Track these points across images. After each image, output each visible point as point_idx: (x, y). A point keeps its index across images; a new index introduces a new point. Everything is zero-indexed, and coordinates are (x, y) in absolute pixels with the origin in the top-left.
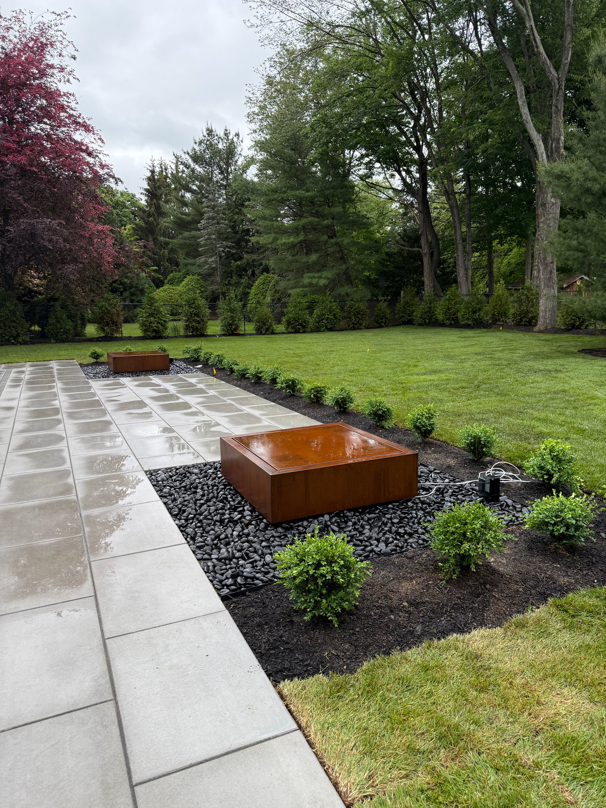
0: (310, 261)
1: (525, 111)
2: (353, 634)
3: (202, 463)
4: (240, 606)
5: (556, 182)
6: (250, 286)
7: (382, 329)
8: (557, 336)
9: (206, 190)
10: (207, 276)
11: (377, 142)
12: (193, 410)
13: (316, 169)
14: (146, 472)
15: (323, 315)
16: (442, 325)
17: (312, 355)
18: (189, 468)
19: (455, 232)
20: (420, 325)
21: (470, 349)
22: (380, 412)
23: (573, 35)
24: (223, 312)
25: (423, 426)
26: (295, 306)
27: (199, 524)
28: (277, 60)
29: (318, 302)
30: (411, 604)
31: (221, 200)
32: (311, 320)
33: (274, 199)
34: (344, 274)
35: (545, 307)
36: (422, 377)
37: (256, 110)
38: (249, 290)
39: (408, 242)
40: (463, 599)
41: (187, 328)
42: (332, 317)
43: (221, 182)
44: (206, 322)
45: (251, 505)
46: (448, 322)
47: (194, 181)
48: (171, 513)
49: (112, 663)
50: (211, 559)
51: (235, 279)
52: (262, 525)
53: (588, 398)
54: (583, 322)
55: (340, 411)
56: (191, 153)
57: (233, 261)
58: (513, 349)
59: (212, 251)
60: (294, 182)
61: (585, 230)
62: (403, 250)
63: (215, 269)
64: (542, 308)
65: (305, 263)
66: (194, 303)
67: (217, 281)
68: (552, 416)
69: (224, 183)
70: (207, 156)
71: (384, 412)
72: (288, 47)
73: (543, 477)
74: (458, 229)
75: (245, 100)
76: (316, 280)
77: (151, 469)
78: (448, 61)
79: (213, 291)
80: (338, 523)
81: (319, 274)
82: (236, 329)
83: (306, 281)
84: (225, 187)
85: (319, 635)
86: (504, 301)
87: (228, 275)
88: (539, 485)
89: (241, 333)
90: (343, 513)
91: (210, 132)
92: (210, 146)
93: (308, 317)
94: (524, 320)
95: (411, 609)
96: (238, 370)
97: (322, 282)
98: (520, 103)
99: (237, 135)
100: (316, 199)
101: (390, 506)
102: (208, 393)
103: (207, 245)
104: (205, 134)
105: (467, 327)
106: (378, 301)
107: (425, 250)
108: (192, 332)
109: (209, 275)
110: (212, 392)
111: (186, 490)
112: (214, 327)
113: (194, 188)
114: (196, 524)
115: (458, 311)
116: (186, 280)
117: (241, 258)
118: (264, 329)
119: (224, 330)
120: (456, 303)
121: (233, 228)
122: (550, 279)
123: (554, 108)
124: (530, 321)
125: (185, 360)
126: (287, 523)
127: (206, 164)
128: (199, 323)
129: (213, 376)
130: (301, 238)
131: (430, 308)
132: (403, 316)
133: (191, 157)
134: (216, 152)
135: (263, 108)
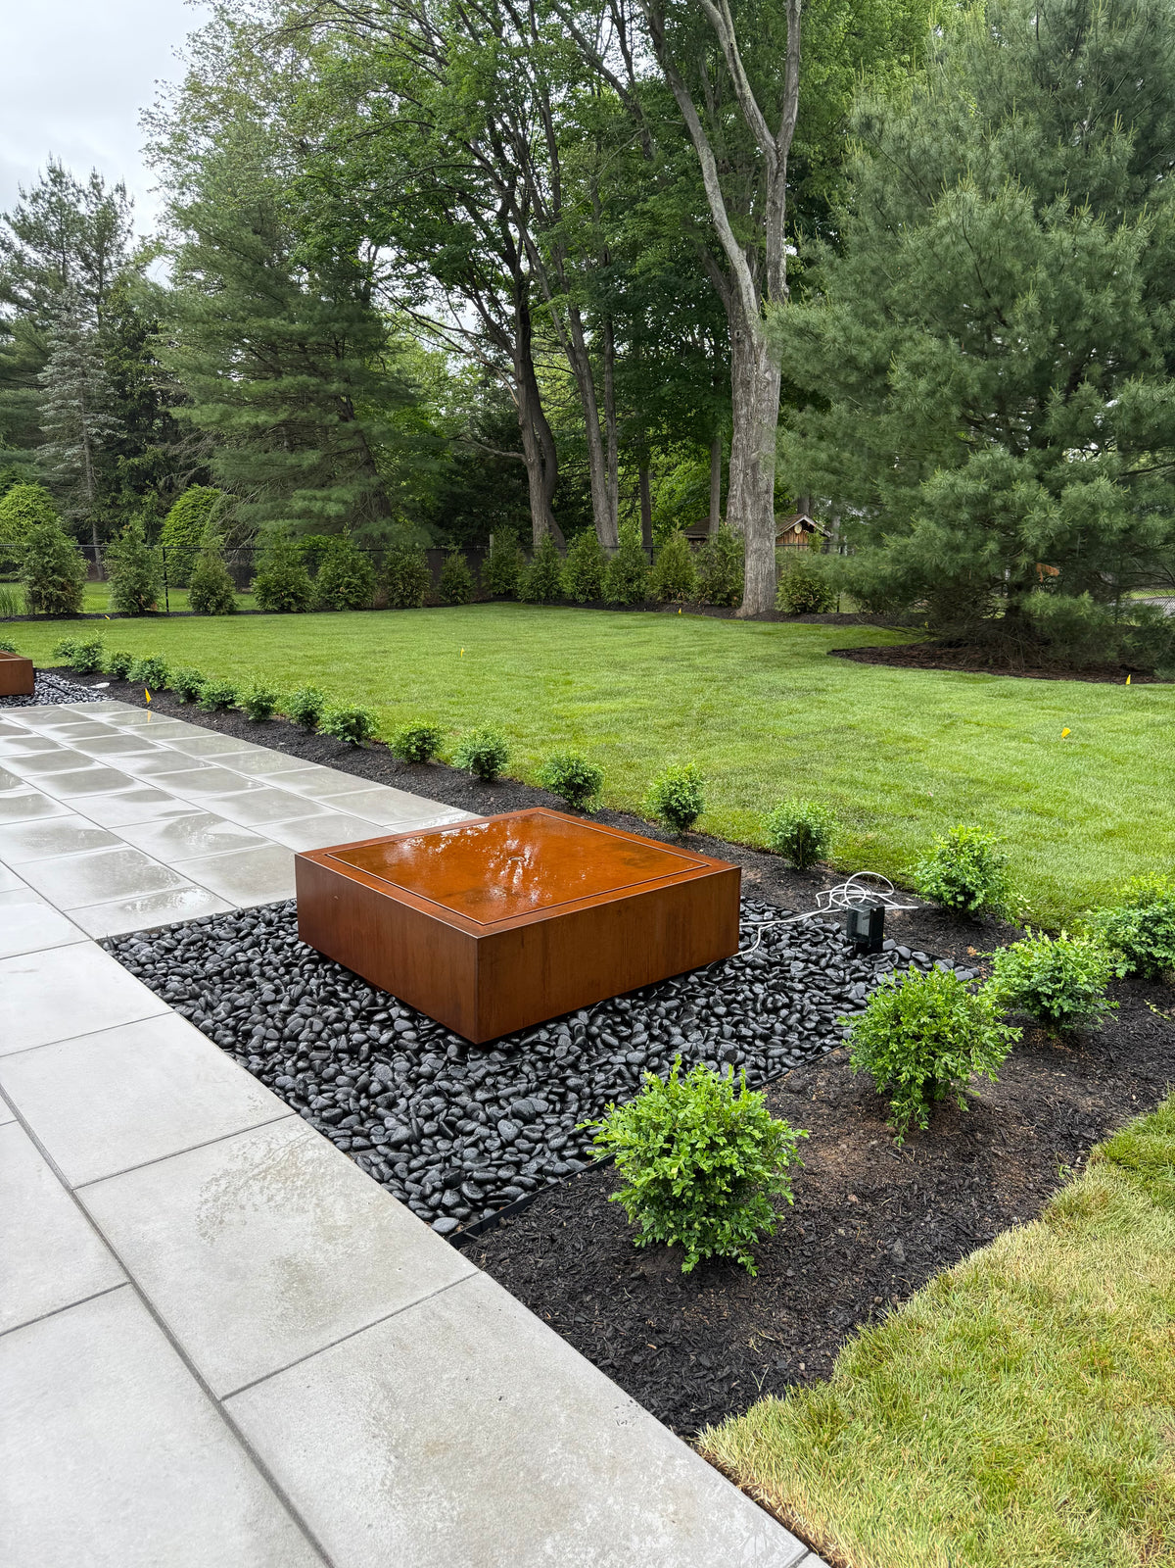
0: (305, 464)
1: (717, 204)
2: (785, 1285)
3: (231, 913)
4: (502, 1256)
5: (796, 342)
6: (164, 512)
7: (459, 608)
8: (780, 626)
9: (53, 302)
10: (61, 488)
11: (431, 234)
12: (138, 787)
13: (303, 278)
14: (100, 942)
15: (339, 576)
16: (573, 603)
17: (347, 660)
18: (201, 925)
19: (589, 425)
20: (530, 602)
21: (645, 650)
22: (579, 780)
23: (801, 74)
24: (119, 566)
25: (684, 807)
26: (279, 557)
27: (301, 1064)
28: (209, 41)
29: (326, 550)
30: (862, 1196)
31: (87, 325)
32: (314, 587)
33: (215, 332)
34: (375, 495)
35: (756, 573)
36: (594, 705)
37: (165, 141)
38: (161, 520)
39: (497, 438)
40: (949, 1170)
41: (35, 599)
42: (359, 582)
43: (87, 287)
44: (81, 587)
45: (403, 1005)
46: (581, 598)
47: (22, 280)
48: (217, 1042)
49: (270, 1465)
50: (374, 1146)
51: (127, 494)
52: (452, 1051)
53: (898, 739)
54: (820, 600)
55: (481, 779)
56: (13, 219)
57: (121, 457)
58: (719, 651)
59: (73, 435)
60: (258, 300)
61: (839, 435)
62: (487, 455)
63: (79, 473)
64: (750, 575)
65: (292, 467)
66: (51, 544)
67: (85, 499)
68: (859, 775)
69: (95, 290)
70: (53, 229)
71: (586, 780)
72: (232, 17)
73: (954, 898)
74: (593, 420)
75: (138, 117)
76: (319, 504)
77: (112, 933)
78: (564, 91)
79: (76, 520)
80: (608, 1026)
81: (324, 493)
82: (151, 601)
83: (298, 505)
84: (96, 299)
85: (716, 1299)
86: (682, 561)
87: (110, 485)
88: (938, 912)
89: (161, 610)
90: (613, 1005)
91: (57, 176)
92: (59, 207)
93: (307, 579)
94: (719, 596)
95: (868, 1207)
96: (209, 695)
97: (333, 509)
98: (709, 188)
99: (121, 189)
100: (312, 339)
101: (693, 979)
102: (153, 746)
103: (60, 420)
104: (46, 179)
105: (619, 607)
106: (447, 553)
107: (531, 457)
108: (47, 608)
109: (67, 484)
110: (163, 745)
111: (224, 981)
112: (98, 597)
113: (25, 294)
114: (295, 1064)
115: (599, 578)
116: (11, 494)
117: (137, 452)
118: (211, 603)
119: (120, 604)
120: (595, 563)
121: (119, 385)
122: (764, 522)
123: (769, 204)
124: (728, 599)
125: (63, 672)
126: (506, 1038)
127: (51, 244)
128: (63, 588)
129: (145, 706)
130: (283, 416)
131: (547, 570)
132: (495, 584)
133: (14, 226)
134: (72, 222)
135: (180, 138)
